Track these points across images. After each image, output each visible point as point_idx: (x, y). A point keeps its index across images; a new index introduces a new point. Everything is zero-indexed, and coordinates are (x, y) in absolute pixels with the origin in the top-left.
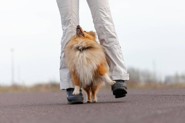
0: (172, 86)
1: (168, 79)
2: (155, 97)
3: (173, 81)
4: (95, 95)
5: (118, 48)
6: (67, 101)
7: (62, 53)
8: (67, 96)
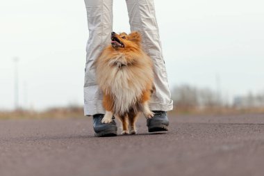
0: (243, 112)
1: (238, 101)
2: (220, 126)
3: (245, 104)
4: (134, 124)
5: (161, 64)
6: (94, 133)
7: (87, 63)
8: (94, 125)
